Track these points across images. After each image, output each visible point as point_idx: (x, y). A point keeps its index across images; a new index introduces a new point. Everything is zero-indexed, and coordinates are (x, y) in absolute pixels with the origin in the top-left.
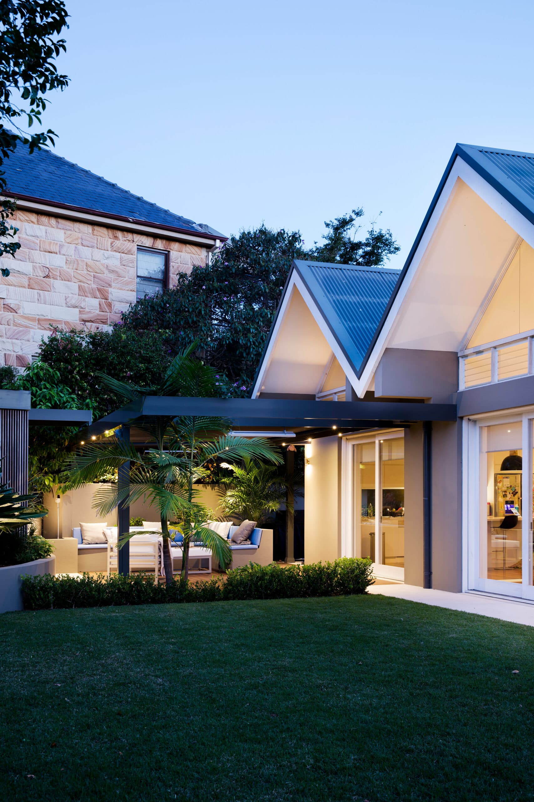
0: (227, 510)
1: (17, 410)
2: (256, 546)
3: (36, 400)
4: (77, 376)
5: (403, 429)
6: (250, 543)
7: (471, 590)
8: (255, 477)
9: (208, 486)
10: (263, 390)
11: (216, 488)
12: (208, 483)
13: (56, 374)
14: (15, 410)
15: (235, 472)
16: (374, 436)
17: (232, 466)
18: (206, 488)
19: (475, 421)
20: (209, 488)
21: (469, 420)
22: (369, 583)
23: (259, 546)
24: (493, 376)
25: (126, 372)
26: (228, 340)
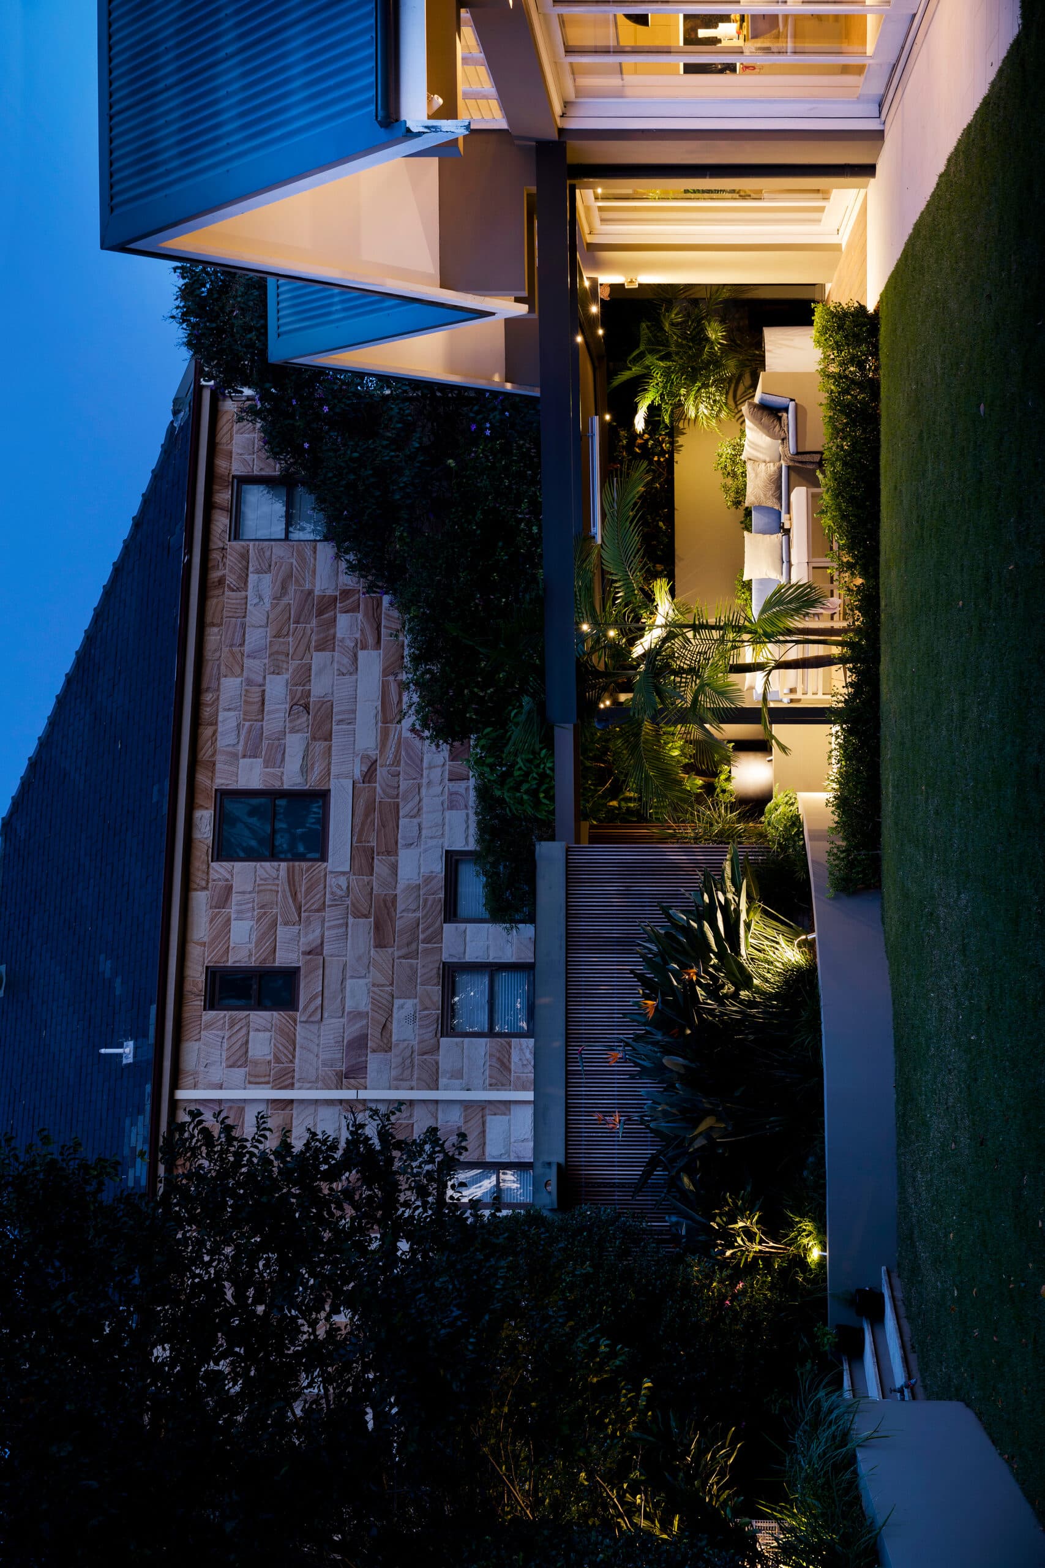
0: (723, 415)
1: (567, 863)
2: (792, 405)
3: (537, 774)
4: (489, 692)
5: (578, 191)
6: (785, 415)
7: (880, 113)
8: (661, 359)
9: (677, 442)
10: (500, 377)
11: (681, 426)
12: (672, 443)
13: (488, 734)
14: (567, 867)
15: (653, 402)
16: (588, 209)
17: (640, 406)
18: (681, 446)
19: (566, 104)
20: (680, 440)
21: (563, 115)
22: (862, 309)
23: (792, 400)
24: (486, 97)
25: (477, 605)
26: (404, 411)
